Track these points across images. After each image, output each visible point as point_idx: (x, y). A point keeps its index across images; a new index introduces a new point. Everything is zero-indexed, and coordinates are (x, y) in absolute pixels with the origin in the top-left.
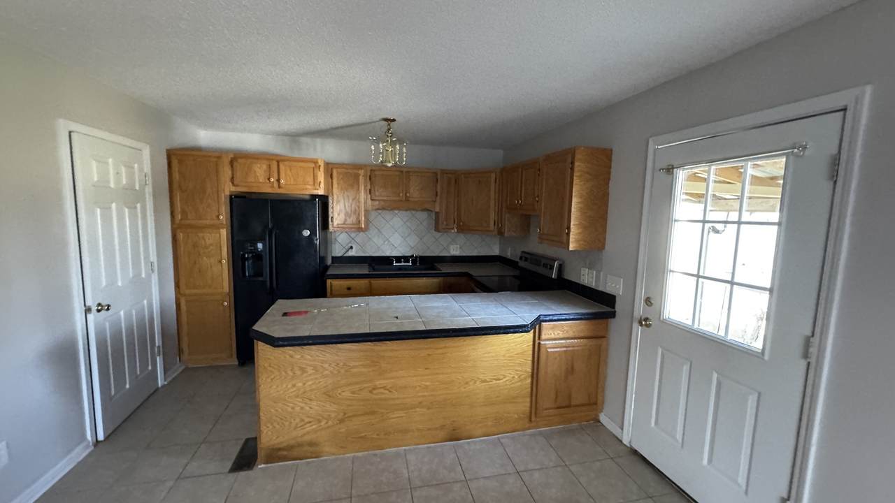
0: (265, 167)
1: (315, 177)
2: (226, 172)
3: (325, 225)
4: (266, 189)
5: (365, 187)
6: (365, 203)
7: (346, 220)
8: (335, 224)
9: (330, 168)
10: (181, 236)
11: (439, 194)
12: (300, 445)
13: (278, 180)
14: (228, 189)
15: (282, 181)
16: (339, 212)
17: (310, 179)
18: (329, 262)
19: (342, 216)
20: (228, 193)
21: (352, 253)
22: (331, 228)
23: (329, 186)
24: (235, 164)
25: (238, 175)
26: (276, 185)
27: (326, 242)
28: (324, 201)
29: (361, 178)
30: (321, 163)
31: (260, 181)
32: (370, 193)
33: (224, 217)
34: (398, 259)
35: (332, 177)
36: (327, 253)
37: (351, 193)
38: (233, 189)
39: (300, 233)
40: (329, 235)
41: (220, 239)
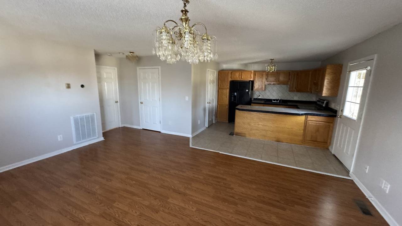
0: (238, 73)
1: (251, 76)
2: (230, 75)
3: (252, 89)
4: (239, 79)
5: (265, 77)
6: (265, 82)
7: (258, 87)
8: (255, 88)
9: (255, 72)
10: (219, 91)
11: (290, 79)
12: (242, 133)
13: (241, 77)
14: (230, 79)
15: (242, 77)
16: (257, 85)
17: (249, 76)
18: (253, 99)
19: (257, 86)
20: (230, 80)
21: (260, 97)
22: (254, 90)
23: (254, 78)
24: (232, 74)
25: (232, 75)
26: (241, 78)
27: (252, 94)
28: (253, 82)
29: (264, 75)
30: (253, 72)
31: (237, 77)
32: (266, 79)
33: (228, 86)
34: (274, 100)
35: (255, 75)
36: (252, 97)
37: (260, 79)
38: (231, 79)
39: (245, 91)
40: (253, 92)
41: (227, 92)
